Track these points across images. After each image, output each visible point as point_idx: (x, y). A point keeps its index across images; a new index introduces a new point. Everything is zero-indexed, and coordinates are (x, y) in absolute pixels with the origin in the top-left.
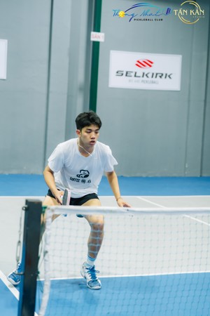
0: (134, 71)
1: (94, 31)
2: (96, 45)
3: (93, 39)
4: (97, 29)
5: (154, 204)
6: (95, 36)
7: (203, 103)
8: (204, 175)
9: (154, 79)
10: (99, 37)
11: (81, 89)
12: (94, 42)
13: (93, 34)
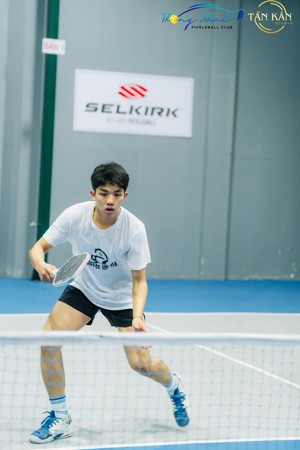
0: (116, 103)
1: (48, 36)
2: (51, 61)
3: (46, 50)
6: (50, 46)
9: (149, 117)
10: (56, 47)
11: (26, 134)
12: (48, 56)
13: (46, 41)
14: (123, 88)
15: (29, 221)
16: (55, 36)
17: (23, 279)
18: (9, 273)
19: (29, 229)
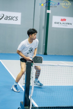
1: (48, 10)
2: (48, 14)
3: (47, 12)
5: (65, 63)
6: (48, 11)
10: (49, 12)
11: (43, 28)
12: (48, 13)
13: (47, 11)
15: (44, 44)
16: (49, 10)
17: (42, 55)
18: (40, 53)
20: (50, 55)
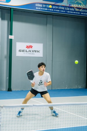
1: (10, 35)
3: (9, 38)
4: (11, 34)
6: (11, 37)
7: (51, 62)
8: (53, 89)
9: (33, 53)
11: (5, 57)
12: (10, 39)
13: (10, 36)
14: (27, 46)
15: (7, 77)
17: (5, 91)
18: (2, 89)
19: (7, 79)
20: (15, 91)
